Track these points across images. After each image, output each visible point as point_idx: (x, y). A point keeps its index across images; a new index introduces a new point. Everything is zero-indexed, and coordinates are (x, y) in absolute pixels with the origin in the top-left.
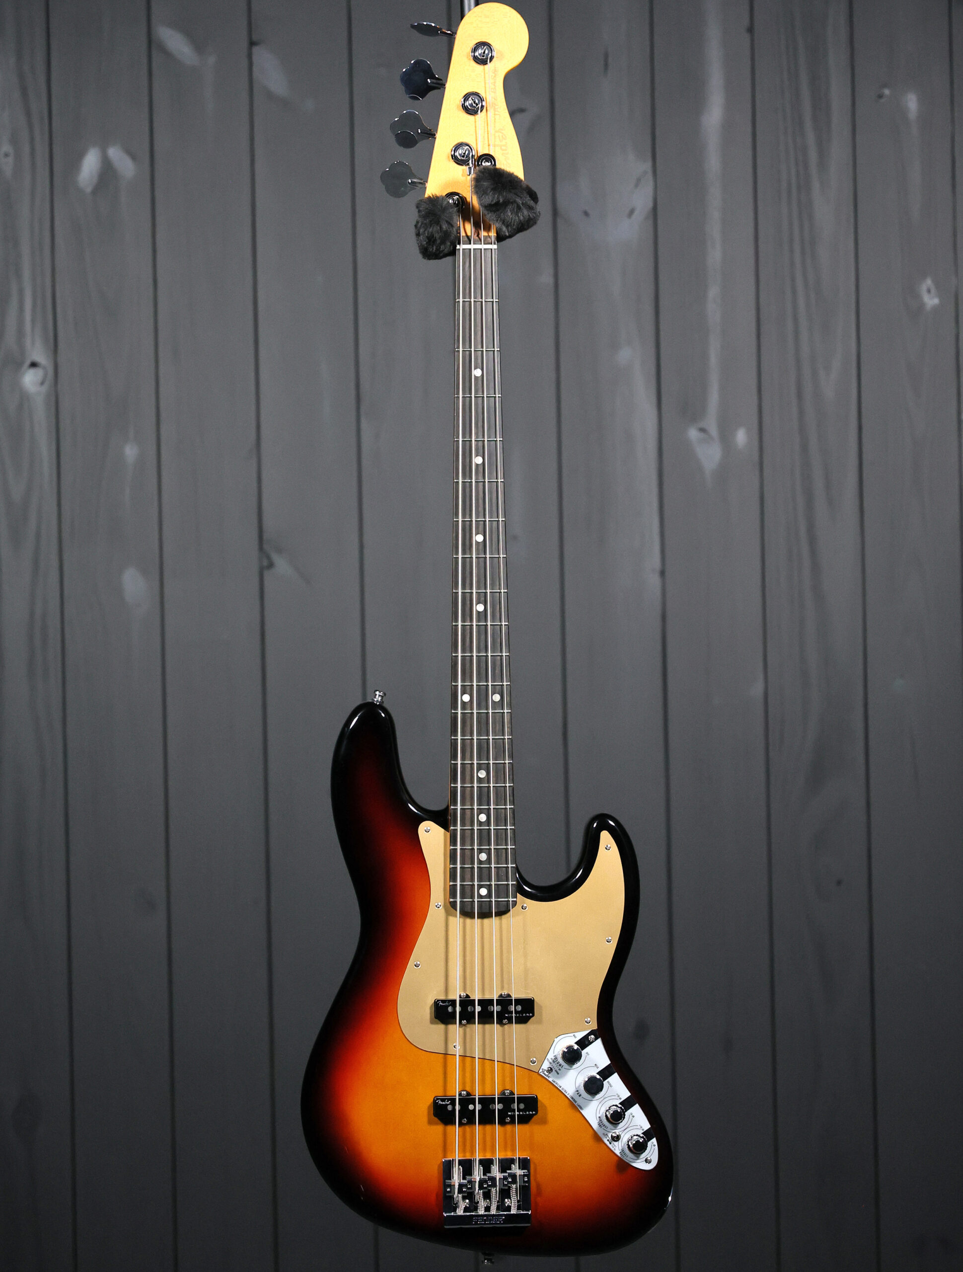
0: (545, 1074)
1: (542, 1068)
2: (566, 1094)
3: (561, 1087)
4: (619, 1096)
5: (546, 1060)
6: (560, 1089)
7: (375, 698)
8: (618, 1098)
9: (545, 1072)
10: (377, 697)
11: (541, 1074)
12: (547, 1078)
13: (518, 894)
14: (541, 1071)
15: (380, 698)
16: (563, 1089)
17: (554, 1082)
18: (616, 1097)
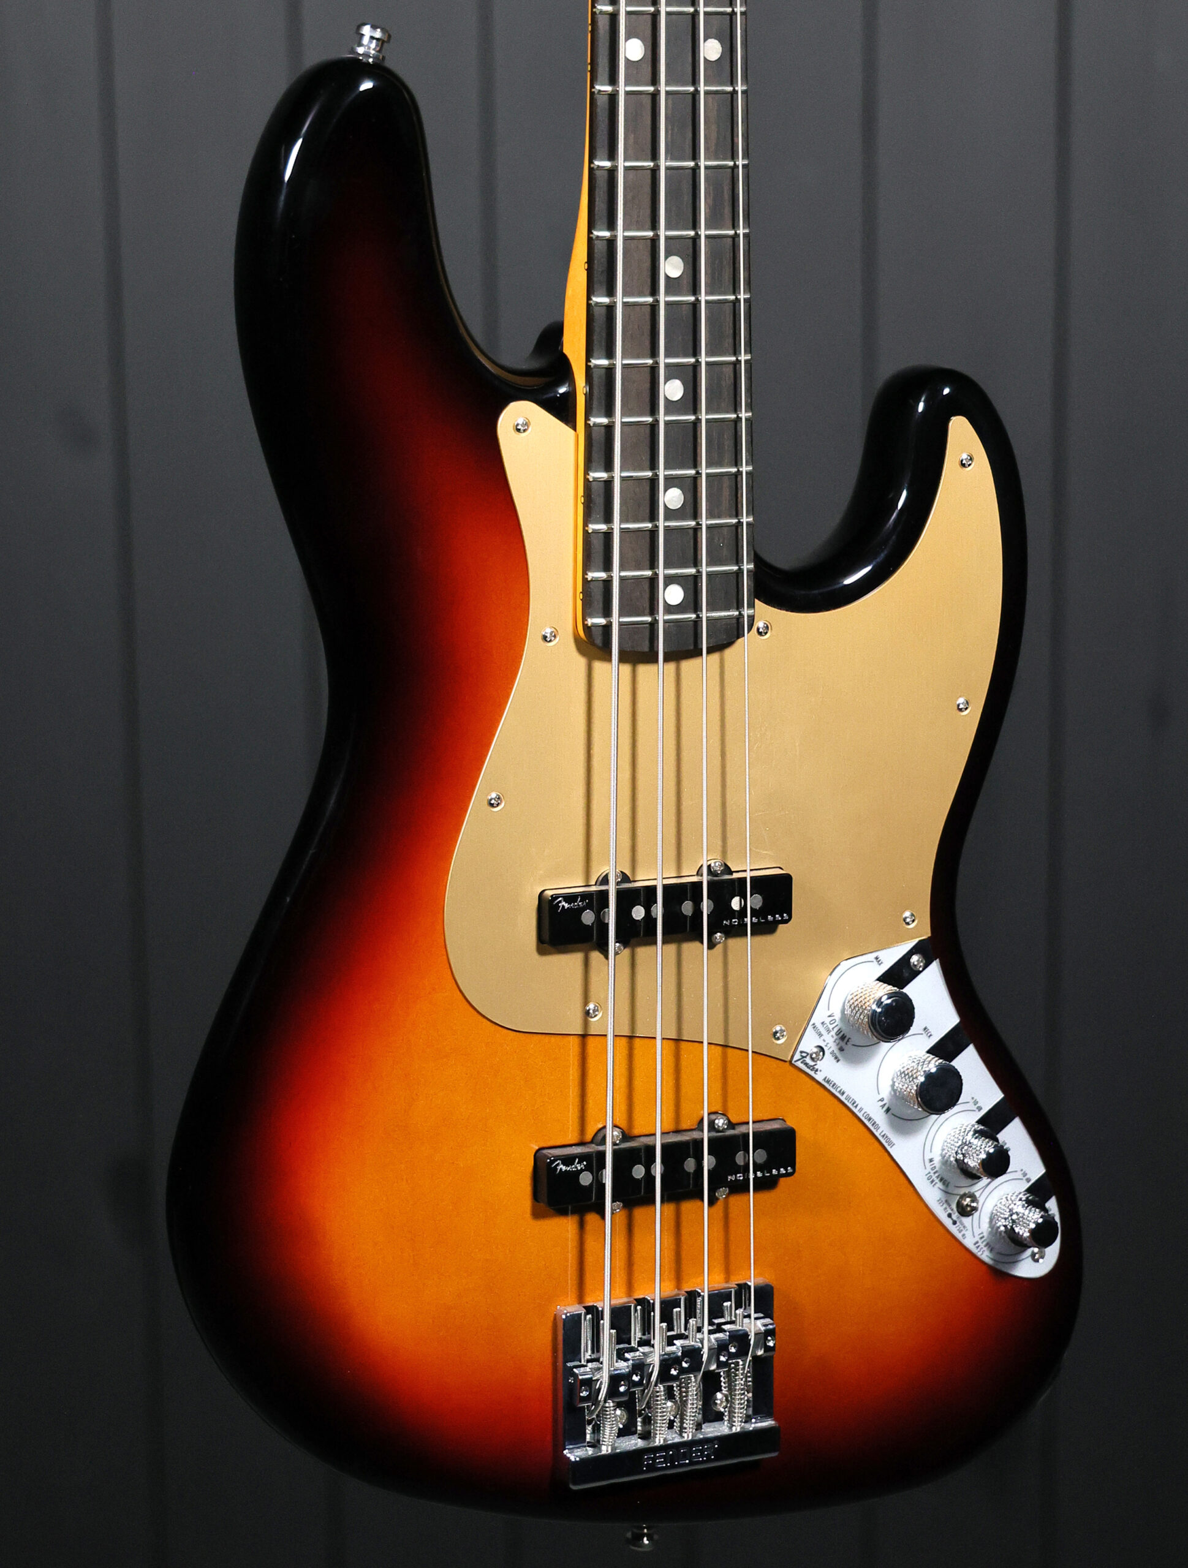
0: (806, 1064)
1: (800, 1048)
2: (856, 1111)
3: (843, 1094)
5: (810, 1027)
6: (843, 1098)
7: (360, 45)
8: (975, 1108)
9: (808, 1060)
11: (799, 1064)
12: (812, 1073)
14: (797, 1056)
15: (373, 45)
16: (848, 1098)
17: (828, 1082)
18: (971, 1106)
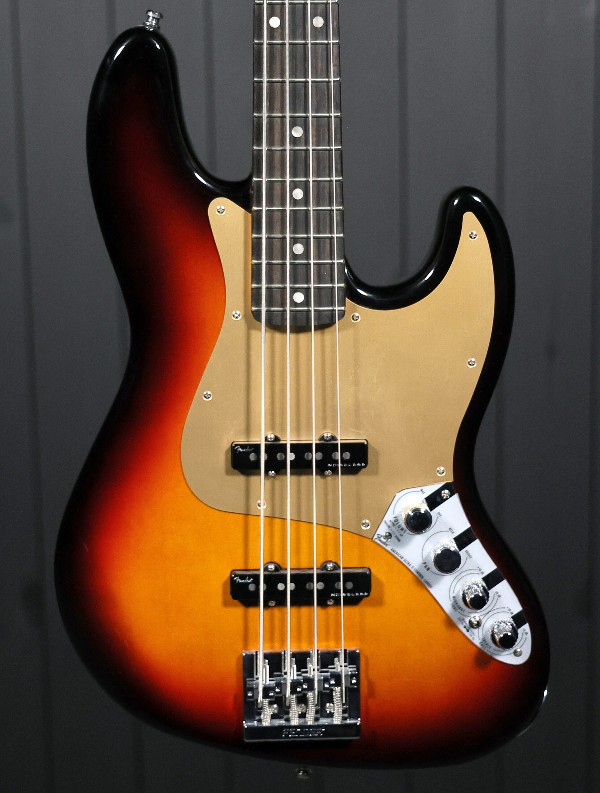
0: (381, 541)
1: (378, 532)
2: (410, 567)
3: (402, 558)
4: (480, 570)
5: (383, 523)
6: (402, 560)
7: (147, 21)
8: (480, 572)
9: (382, 539)
10: (150, 19)
11: (377, 541)
12: (384, 546)
13: (346, 298)
14: (376, 536)
15: (154, 21)
16: (405, 561)
17: (394, 551)
18: (477, 571)
